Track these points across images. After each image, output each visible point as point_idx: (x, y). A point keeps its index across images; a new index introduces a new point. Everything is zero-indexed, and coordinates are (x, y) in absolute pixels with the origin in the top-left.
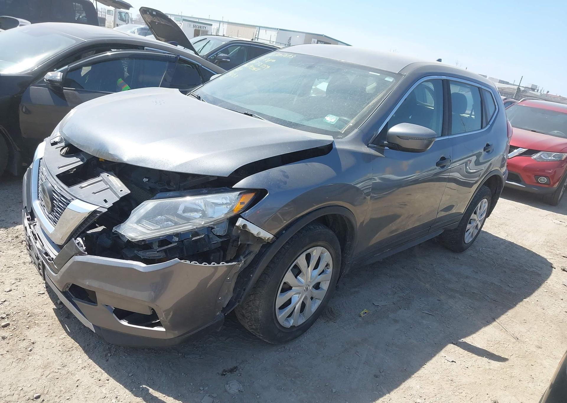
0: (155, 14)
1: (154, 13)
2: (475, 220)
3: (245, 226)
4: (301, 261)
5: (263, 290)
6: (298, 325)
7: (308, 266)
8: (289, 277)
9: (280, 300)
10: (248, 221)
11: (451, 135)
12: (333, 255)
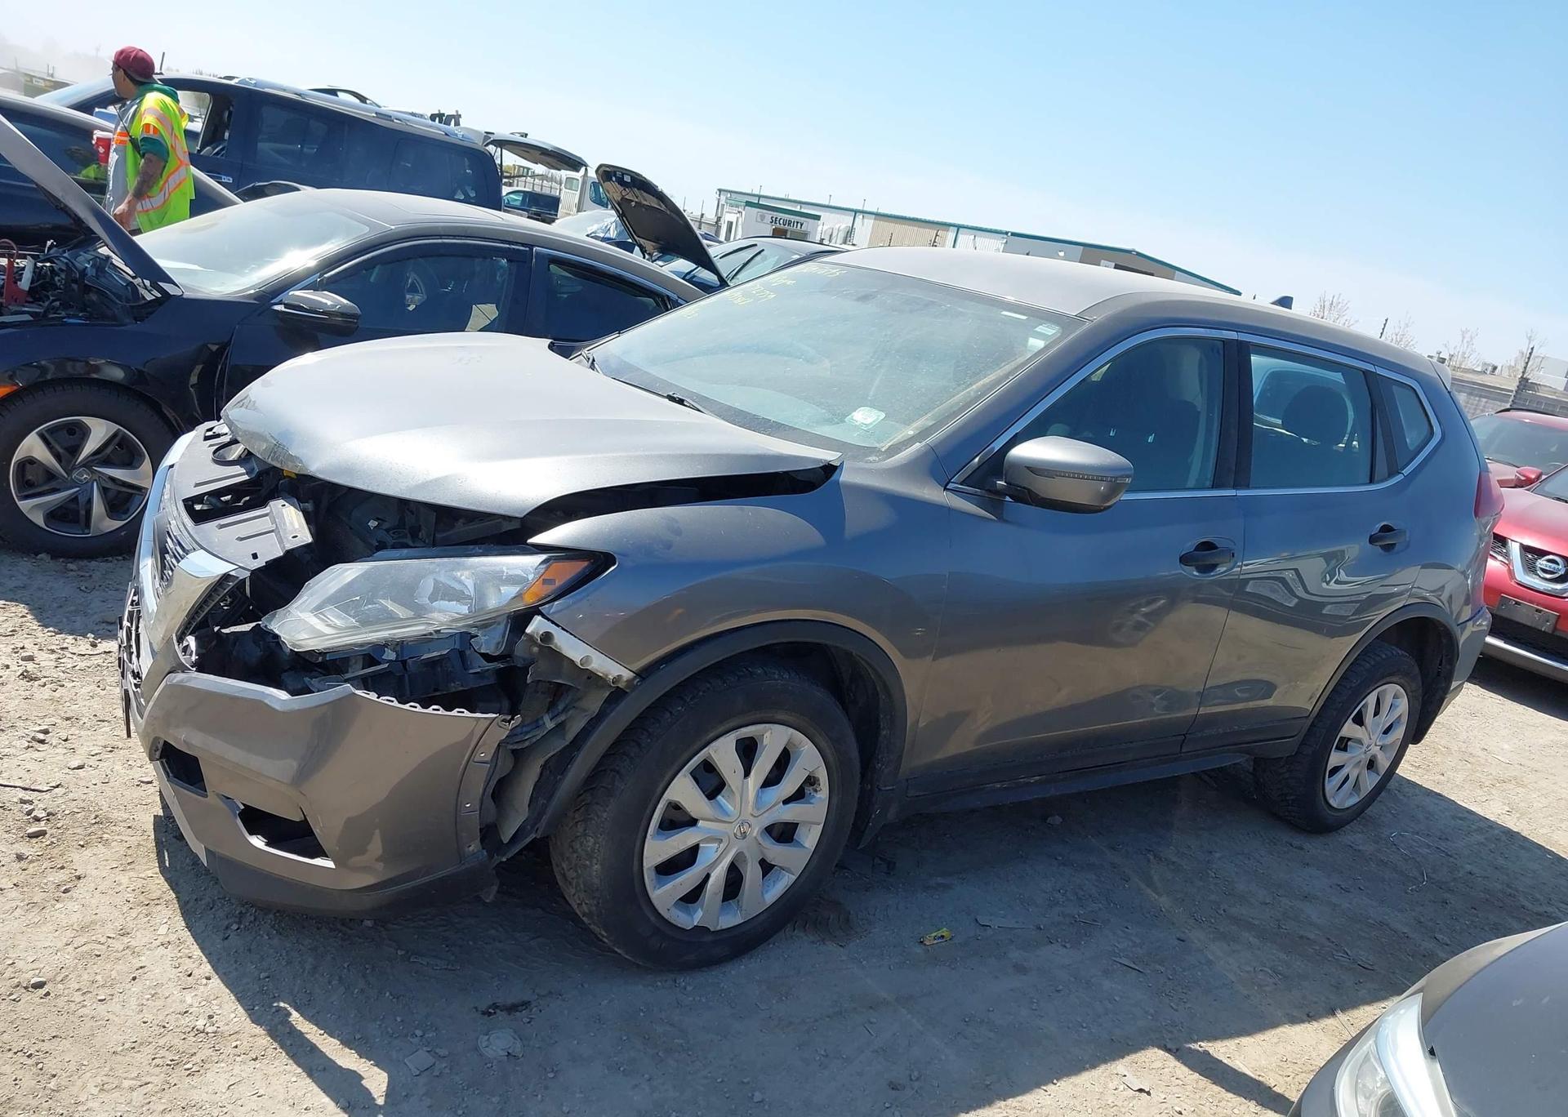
0: (629, 181)
1: (627, 179)
2: (1360, 742)
3: (547, 637)
4: (723, 753)
5: (605, 811)
6: (719, 928)
7: (747, 774)
8: (683, 790)
9: (658, 848)
10: (558, 626)
11: (1247, 487)
12: (831, 759)
